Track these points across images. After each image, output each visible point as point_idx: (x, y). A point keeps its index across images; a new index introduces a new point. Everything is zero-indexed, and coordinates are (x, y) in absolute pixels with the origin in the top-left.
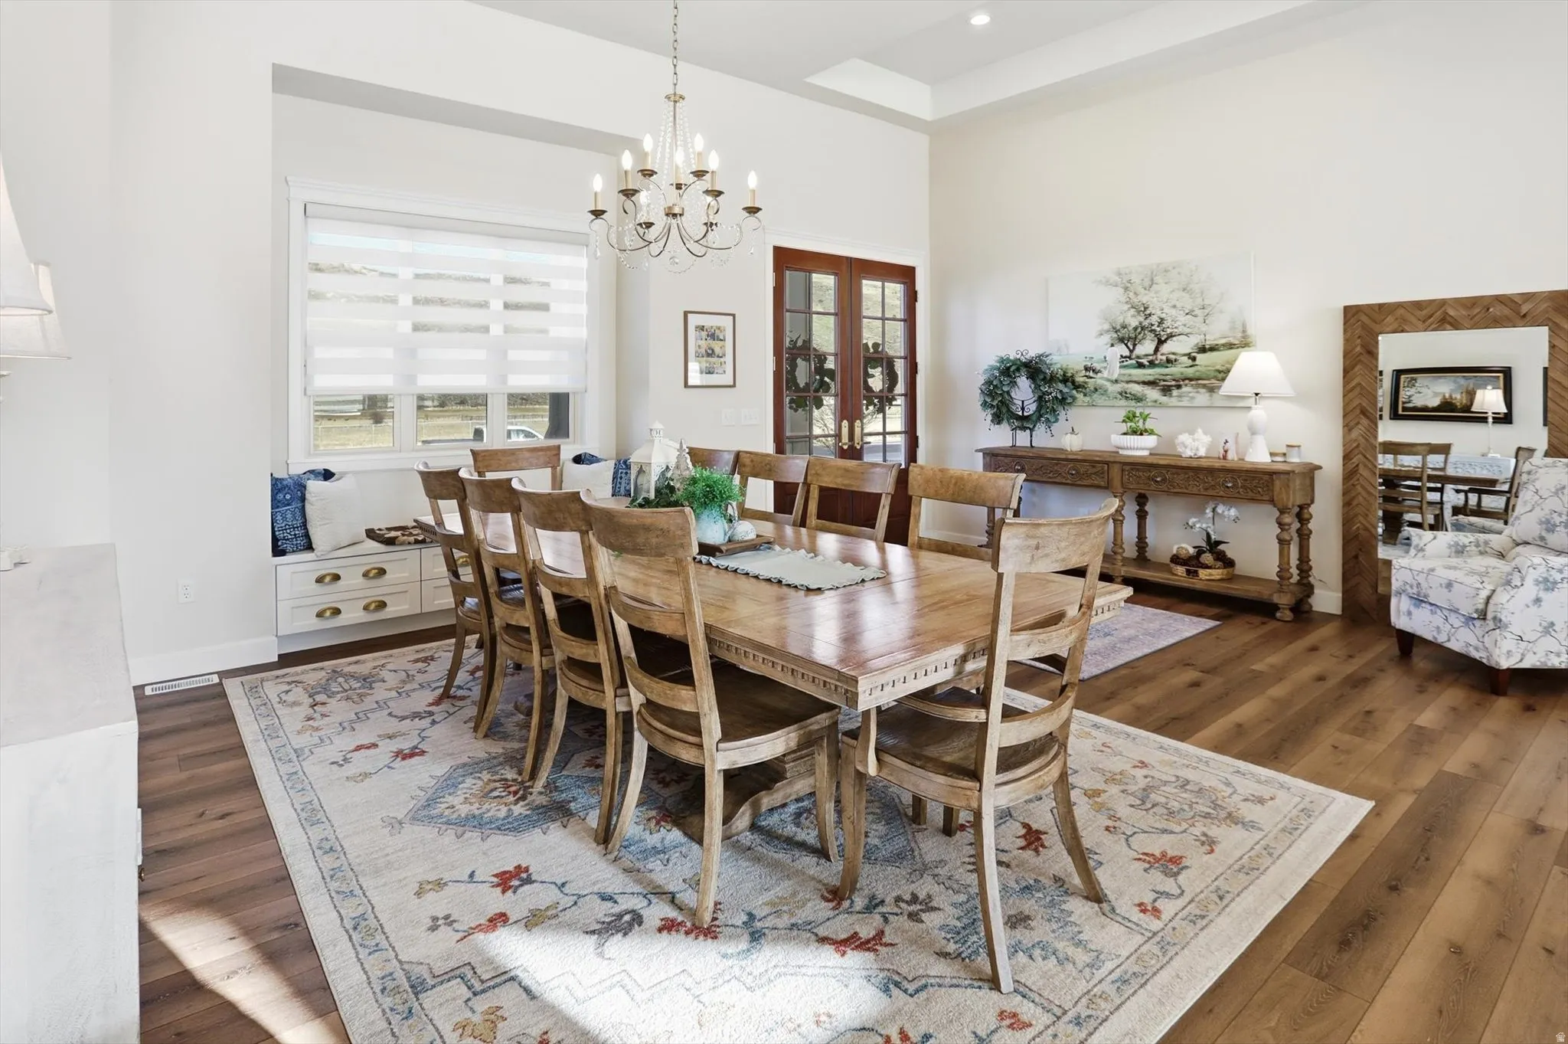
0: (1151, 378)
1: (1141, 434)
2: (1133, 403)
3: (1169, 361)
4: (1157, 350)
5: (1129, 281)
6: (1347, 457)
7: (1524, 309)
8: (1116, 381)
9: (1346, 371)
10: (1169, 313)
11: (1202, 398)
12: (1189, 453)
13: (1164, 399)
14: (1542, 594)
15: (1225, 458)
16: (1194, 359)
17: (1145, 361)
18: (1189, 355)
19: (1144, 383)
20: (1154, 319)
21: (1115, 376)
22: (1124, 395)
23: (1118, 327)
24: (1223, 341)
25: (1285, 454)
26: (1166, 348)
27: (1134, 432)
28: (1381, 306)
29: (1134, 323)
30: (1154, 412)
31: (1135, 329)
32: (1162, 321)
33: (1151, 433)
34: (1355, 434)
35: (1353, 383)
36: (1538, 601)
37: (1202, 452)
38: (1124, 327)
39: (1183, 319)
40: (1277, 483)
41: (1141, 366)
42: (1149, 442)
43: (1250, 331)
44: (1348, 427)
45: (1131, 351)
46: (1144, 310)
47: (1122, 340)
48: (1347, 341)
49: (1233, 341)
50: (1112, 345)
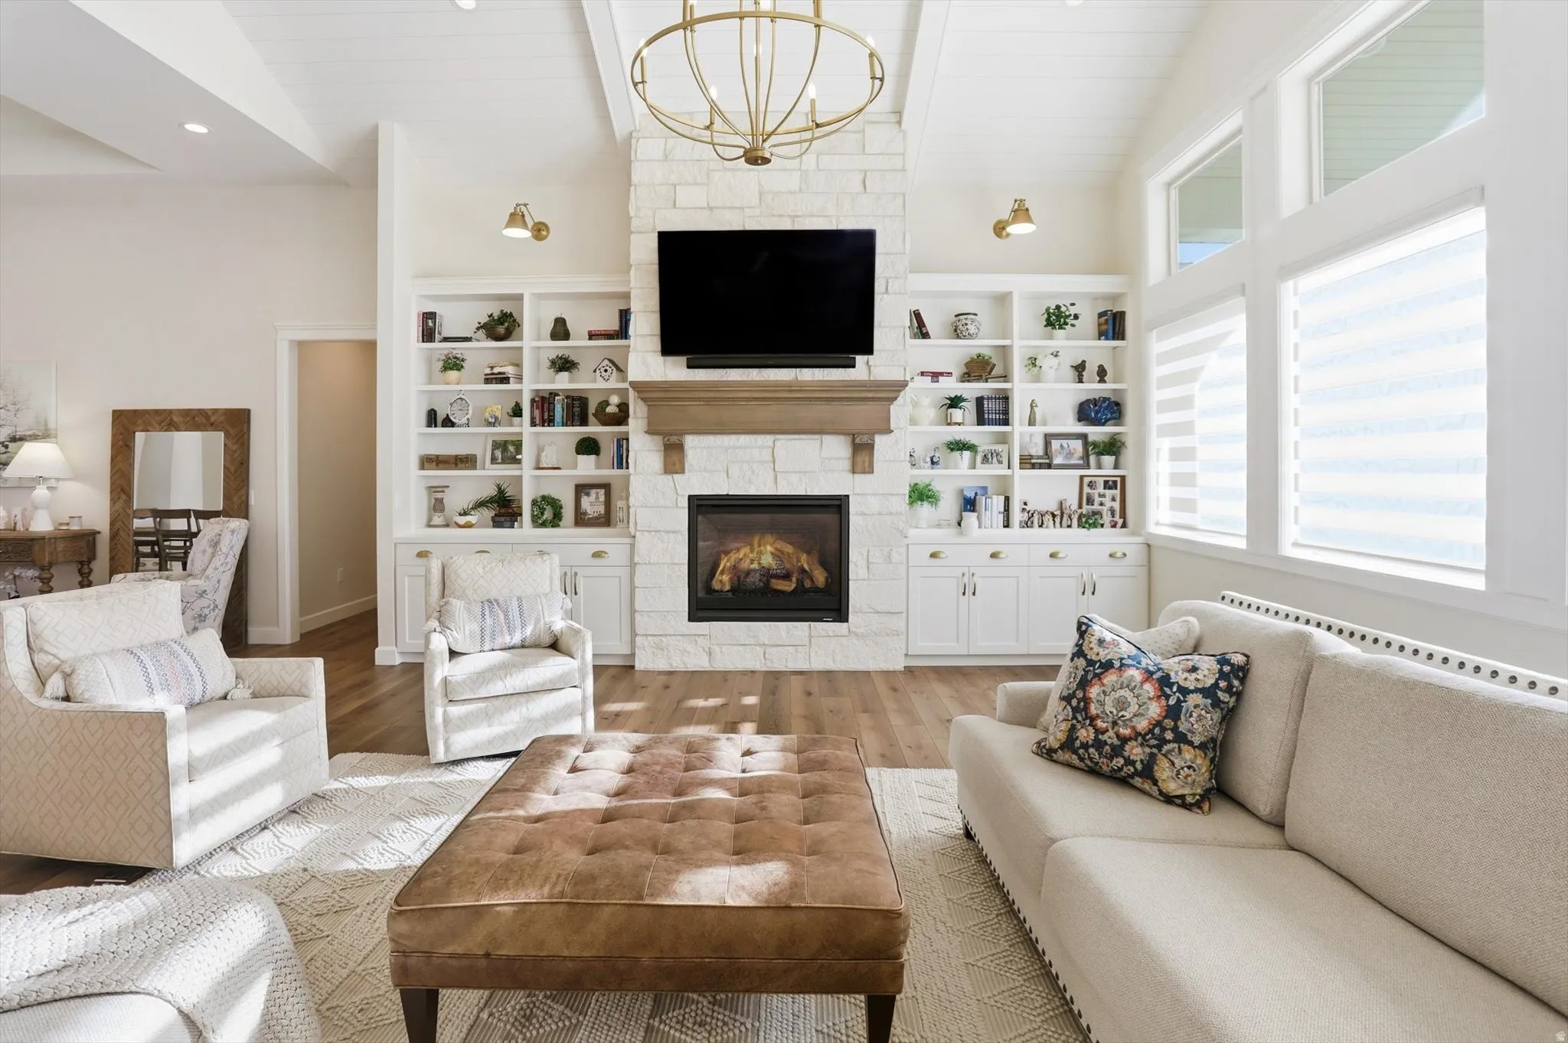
7: (213, 419)
9: (113, 459)
16: (6, 447)
24: (30, 433)
25: (68, 524)
28: (135, 411)
34: (118, 506)
35: (118, 467)
43: (52, 425)
44: (113, 501)
48: (114, 436)
49: (37, 433)
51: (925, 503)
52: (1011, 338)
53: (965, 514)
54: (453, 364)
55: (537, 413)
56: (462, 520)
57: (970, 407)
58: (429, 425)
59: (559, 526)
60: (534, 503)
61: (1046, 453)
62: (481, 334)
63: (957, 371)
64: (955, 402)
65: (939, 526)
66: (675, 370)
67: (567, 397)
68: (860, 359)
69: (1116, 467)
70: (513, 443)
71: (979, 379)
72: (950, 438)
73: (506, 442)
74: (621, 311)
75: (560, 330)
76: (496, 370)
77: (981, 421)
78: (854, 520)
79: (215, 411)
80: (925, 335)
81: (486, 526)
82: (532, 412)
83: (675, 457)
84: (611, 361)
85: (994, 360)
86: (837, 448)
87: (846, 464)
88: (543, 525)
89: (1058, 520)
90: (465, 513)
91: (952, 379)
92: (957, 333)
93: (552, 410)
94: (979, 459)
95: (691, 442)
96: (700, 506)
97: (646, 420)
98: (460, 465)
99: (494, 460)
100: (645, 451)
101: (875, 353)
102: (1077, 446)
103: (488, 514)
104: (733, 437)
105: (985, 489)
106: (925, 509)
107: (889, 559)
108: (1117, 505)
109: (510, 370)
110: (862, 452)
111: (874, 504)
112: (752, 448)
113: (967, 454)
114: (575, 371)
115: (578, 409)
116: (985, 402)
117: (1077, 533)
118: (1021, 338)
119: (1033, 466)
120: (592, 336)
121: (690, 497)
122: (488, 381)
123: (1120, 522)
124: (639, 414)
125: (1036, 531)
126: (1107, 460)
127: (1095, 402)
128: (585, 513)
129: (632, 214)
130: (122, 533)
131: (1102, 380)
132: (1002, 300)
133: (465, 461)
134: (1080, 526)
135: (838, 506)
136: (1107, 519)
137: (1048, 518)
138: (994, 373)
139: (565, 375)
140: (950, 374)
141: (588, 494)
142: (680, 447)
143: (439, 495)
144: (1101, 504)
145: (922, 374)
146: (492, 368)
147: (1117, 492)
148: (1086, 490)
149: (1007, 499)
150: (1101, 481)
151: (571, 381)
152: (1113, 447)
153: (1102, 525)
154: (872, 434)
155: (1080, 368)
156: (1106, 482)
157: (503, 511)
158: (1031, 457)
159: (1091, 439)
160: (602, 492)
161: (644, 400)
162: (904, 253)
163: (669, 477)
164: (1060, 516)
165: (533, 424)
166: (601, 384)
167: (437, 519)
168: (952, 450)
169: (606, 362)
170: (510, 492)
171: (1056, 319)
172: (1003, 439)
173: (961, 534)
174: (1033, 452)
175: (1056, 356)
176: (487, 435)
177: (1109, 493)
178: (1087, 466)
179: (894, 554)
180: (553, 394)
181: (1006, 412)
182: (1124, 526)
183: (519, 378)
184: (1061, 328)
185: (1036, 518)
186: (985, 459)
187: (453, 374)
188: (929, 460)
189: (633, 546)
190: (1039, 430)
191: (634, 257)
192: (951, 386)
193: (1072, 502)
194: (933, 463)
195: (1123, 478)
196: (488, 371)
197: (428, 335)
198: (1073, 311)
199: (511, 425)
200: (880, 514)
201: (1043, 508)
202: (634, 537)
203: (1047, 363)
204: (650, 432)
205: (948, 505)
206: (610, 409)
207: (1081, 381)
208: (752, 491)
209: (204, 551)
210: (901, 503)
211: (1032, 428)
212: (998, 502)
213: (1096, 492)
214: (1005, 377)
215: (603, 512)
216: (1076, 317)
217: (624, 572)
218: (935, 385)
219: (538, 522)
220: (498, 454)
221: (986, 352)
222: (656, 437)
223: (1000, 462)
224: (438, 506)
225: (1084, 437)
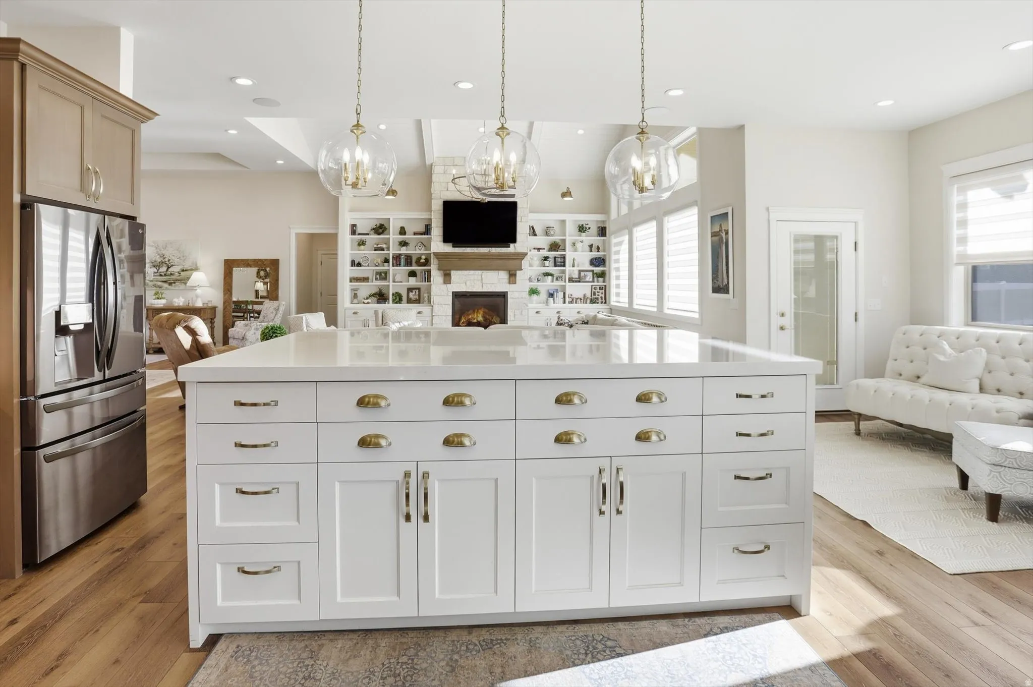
0: (165, 280)
1: (160, 299)
2: (158, 289)
3: (171, 274)
4: (167, 270)
5: (158, 245)
6: (224, 303)
7: (265, 263)
8: (152, 281)
9: (224, 278)
10: (171, 257)
11: (182, 286)
12: (176, 305)
13: (170, 287)
14: (256, 332)
15: (188, 306)
16: (180, 274)
17: (163, 274)
18: (178, 272)
19: (162, 282)
20: (167, 260)
21: (151, 279)
22: (155, 286)
23: (153, 262)
24: (189, 268)
25: (207, 304)
26: (170, 270)
27: (158, 298)
28: (234, 260)
29: (159, 260)
30: (165, 292)
31: (160, 262)
32: (169, 260)
33: (164, 298)
34: (226, 296)
36: (255, 333)
37: (181, 304)
38: (155, 261)
39: (176, 260)
40: (202, 311)
41: (161, 275)
42: (163, 301)
43: (198, 265)
44: (225, 294)
45: (158, 270)
46: (163, 256)
47: (154, 266)
48: (224, 269)
49: (193, 268)
50: (151, 268)
51: (535, 295)
52: (565, 236)
53: (549, 298)
54: (362, 243)
55: (395, 262)
56: (366, 301)
57: (552, 260)
58: (352, 266)
59: (401, 303)
60: (393, 294)
61: (579, 277)
62: (372, 232)
63: (547, 247)
64: (546, 258)
65: (540, 303)
66: (448, 248)
67: (406, 256)
68: (512, 245)
69: (604, 282)
70: (384, 273)
71: (555, 250)
72: (544, 272)
73: (381, 272)
74: (426, 225)
75: (403, 231)
76: (379, 246)
77: (555, 266)
78: (510, 301)
79: (266, 260)
80: (535, 235)
81: (375, 303)
82: (393, 261)
83: (447, 278)
84: (422, 243)
85: (560, 244)
86: (503, 275)
87: (507, 281)
88: (396, 303)
89: (582, 301)
90: (367, 299)
91: (545, 250)
92: (547, 234)
93: (400, 261)
94: (555, 278)
95: (453, 273)
96: (457, 296)
97: (438, 266)
98: (365, 281)
99: (376, 279)
100: (437, 276)
101: (517, 242)
102: (590, 274)
103: (375, 299)
104: (468, 271)
105: (557, 290)
106: (535, 297)
107: (521, 314)
108: (603, 296)
109: (384, 246)
110: (512, 276)
111: (516, 295)
112: (475, 275)
113: (550, 277)
114: (408, 247)
115: (409, 260)
116: (557, 259)
117: (589, 305)
118: (569, 236)
119: (573, 282)
120: (415, 234)
121: (453, 292)
122: (376, 250)
123: (604, 301)
124: (435, 263)
125: (574, 305)
126: (601, 279)
127: (596, 259)
128: (411, 299)
129: (432, 192)
130: (228, 307)
131: (598, 251)
132: (563, 222)
133: (366, 279)
134: (590, 303)
135: (503, 296)
136: (600, 300)
137: (579, 300)
138: (560, 248)
139: (404, 248)
140: (544, 249)
141: (412, 292)
142: (449, 275)
143: (356, 292)
144: (598, 295)
145: (534, 249)
146: (377, 245)
147: (603, 291)
148: (593, 290)
149: (564, 293)
150: (598, 287)
151: (406, 250)
152: (602, 275)
153: (598, 303)
154: (516, 271)
155: (591, 246)
156: (600, 287)
157: (381, 298)
158: (573, 278)
159: (595, 272)
160: (417, 291)
161: (437, 258)
162: (527, 208)
163: (445, 285)
164: (584, 299)
165: (393, 266)
166: (418, 252)
167: (355, 301)
168: (545, 276)
169: (420, 243)
170: (384, 291)
171: (582, 229)
172: (564, 272)
173: (548, 305)
174: (574, 277)
175: (582, 242)
176: (373, 270)
177: (601, 291)
178: (594, 282)
179: (523, 313)
180: (400, 255)
181: (564, 262)
182: (605, 303)
183: (388, 249)
184: (584, 232)
185: (575, 300)
186: (557, 279)
187: (362, 247)
188: (536, 279)
189: (432, 309)
190: (576, 269)
191: (433, 208)
192: (545, 253)
193: (589, 295)
194: (538, 280)
195: (605, 286)
196: (376, 246)
197: (353, 232)
198: (587, 226)
199: (384, 266)
200: (518, 298)
201: (577, 297)
202: (433, 306)
203: (579, 245)
204: (439, 269)
205: (543, 295)
206: (422, 261)
207: (591, 251)
208: (474, 290)
209: (272, 313)
210: (526, 295)
211: (573, 268)
212: (561, 294)
213: (596, 291)
214: (564, 250)
215: (418, 298)
216: (589, 228)
217: (429, 319)
218: (539, 252)
219: (394, 302)
220: (378, 276)
221: (558, 241)
222: (441, 271)
223: (562, 280)
224: (355, 296)
225: (593, 271)
